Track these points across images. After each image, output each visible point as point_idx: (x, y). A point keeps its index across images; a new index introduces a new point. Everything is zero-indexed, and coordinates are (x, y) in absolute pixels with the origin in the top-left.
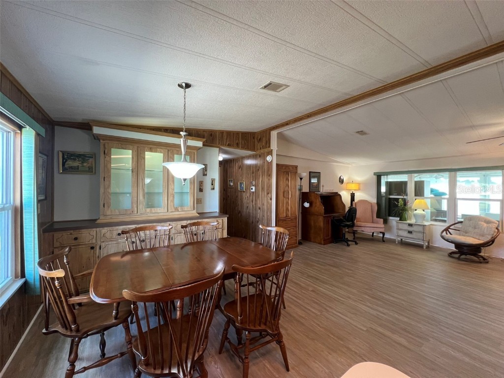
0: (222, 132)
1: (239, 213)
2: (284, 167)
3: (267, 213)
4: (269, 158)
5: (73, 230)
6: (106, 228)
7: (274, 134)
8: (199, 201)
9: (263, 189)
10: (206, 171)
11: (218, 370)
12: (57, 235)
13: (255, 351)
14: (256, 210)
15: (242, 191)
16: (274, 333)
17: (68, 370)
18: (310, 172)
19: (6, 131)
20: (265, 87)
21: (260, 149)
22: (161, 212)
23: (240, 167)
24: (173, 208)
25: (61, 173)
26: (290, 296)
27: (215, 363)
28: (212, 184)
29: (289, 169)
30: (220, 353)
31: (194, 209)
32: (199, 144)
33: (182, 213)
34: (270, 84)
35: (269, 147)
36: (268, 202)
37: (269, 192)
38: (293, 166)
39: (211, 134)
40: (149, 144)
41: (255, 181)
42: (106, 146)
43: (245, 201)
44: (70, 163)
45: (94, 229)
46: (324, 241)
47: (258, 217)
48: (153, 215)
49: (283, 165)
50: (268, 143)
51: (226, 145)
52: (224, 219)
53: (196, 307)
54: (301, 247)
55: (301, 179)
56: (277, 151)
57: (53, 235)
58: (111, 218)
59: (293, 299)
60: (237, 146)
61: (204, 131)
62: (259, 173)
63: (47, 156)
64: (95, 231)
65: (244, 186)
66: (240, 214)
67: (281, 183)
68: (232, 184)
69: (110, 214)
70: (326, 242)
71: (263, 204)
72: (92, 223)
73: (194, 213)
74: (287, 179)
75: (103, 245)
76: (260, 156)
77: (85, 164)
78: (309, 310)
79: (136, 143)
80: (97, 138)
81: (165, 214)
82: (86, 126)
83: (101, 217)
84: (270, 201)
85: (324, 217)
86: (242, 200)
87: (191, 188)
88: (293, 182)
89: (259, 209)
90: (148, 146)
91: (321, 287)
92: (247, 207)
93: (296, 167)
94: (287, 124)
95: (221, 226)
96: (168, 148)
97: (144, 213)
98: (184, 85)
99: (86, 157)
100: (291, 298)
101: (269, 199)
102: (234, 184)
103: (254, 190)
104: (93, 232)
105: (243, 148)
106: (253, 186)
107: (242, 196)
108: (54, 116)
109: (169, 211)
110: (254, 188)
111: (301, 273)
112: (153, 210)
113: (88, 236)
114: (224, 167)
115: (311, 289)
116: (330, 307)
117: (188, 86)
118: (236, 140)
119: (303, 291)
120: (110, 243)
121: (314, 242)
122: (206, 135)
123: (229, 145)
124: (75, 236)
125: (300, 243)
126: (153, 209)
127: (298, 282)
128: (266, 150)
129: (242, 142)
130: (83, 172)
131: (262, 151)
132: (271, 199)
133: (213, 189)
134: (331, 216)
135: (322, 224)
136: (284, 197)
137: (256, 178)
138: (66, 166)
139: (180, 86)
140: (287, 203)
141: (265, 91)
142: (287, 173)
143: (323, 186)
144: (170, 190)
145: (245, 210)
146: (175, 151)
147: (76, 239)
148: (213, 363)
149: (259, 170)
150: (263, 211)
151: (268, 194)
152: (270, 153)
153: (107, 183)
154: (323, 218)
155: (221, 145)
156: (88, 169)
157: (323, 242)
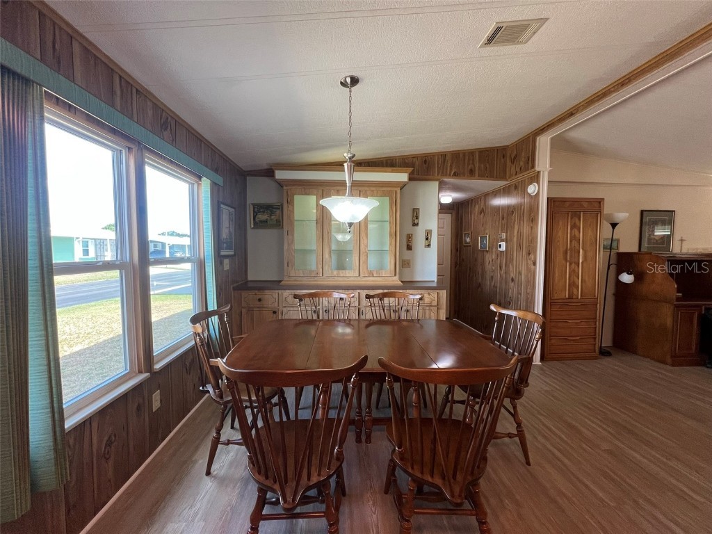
0: (443, 155)
1: (478, 287)
2: (567, 204)
3: (527, 289)
4: (532, 189)
5: (259, 290)
6: (288, 291)
7: (544, 142)
8: (405, 264)
9: (520, 246)
10: (417, 218)
11: (374, 516)
12: (244, 294)
13: (443, 516)
14: (506, 282)
15: (484, 251)
16: (455, 501)
17: (214, 437)
18: (642, 212)
19: (192, 183)
20: (490, 40)
21: (516, 174)
22: (350, 276)
23: (482, 211)
24: (366, 271)
25: (253, 228)
26: (549, 446)
27: (374, 504)
28: (427, 239)
29: (582, 206)
30: (386, 492)
31: (395, 275)
32: (403, 177)
33: (379, 279)
34: (498, 30)
35: (533, 166)
36: (528, 269)
37: (531, 251)
38: (590, 201)
39: (425, 161)
40: (337, 186)
41: (507, 232)
42: (289, 193)
43: (488, 267)
44: (261, 217)
45: (277, 291)
46: (672, 357)
47: (510, 294)
48: (341, 279)
49: (563, 201)
50: (531, 161)
51: (450, 175)
52: (441, 292)
53: (367, 413)
54: (606, 361)
55: (614, 225)
56: (550, 173)
57: (241, 295)
58: (295, 281)
59: (553, 454)
60: (472, 174)
61: (415, 157)
62: (513, 218)
63: (235, 208)
64: (277, 295)
65: (487, 242)
66: (480, 289)
67: (560, 234)
68: (468, 240)
69: (294, 274)
70: (679, 360)
71: (519, 273)
72: (276, 285)
73: (396, 281)
74: (575, 226)
75: (285, 310)
76: (516, 188)
77: (273, 217)
78: (587, 486)
79: (321, 185)
80: (281, 184)
81: (356, 279)
82: (269, 173)
83: (286, 279)
84: (533, 267)
85: (676, 306)
86: (483, 264)
87: (390, 244)
88: (590, 233)
89: (513, 280)
90: (335, 188)
91: (634, 450)
92: (492, 277)
93: (600, 202)
94: (570, 114)
95: (435, 303)
96: (360, 188)
97: (331, 275)
98: (348, 80)
99: (273, 208)
100: (550, 451)
101: (530, 262)
102: (471, 239)
103: (503, 248)
104: (275, 293)
105: (482, 176)
106: (502, 240)
107: (484, 259)
108: (243, 164)
109: (361, 275)
110: (503, 244)
111: (589, 408)
112: (342, 273)
113: (270, 297)
114: (457, 213)
115: (605, 446)
116: (649, 501)
117: (355, 81)
118: (469, 164)
119: (584, 446)
120: (292, 309)
121: (644, 356)
122: (417, 162)
123: (456, 175)
124: (258, 297)
125: (604, 353)
126: (341, 271)
127: (577, 425)
128: (527, 175)
129: (479, 168)
130: (271, 226)
131: (520, 177)
132: (535, 264)
133: (429, 246)
134: (700, 306)
135: (669, 322)
136: (566, 259)
137: (507, 227)
138: (257, 220)
139: (344, 84)
140: (574, 273)
141: (493, 49)
142: (576, 215)
143: (682, 240)
144: (362, 247)
145: (488, 283)
146: (369, 192)
147: (260, 300)
148: (371, 503)
149: (513, 212)
150: (520, 285)
151: (529, 254)
152: (536, 178)
153: (290, 237)
154: (672, 307)
155: (442, 175)
156: (275, 223)
157: (669, 360)
